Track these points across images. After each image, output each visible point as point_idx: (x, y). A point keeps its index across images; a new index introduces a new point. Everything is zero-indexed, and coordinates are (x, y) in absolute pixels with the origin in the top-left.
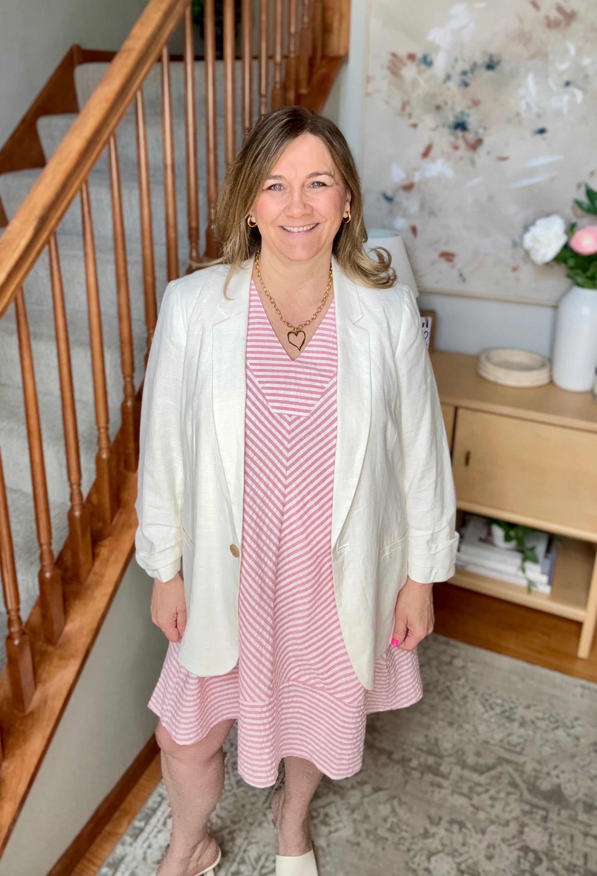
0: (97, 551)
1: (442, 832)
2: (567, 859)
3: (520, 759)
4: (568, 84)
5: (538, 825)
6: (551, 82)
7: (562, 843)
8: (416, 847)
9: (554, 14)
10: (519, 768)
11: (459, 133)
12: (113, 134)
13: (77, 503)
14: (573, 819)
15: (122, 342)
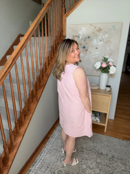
1: (84, 161)
2: (104, 163)
3: (96, 148)
4: (101, 40)
5: (99, 158)
6: (98, 40)
7: (103, 161)
8: (80, 164)
9: (98, 29)
10: (96, 150)
11: (84, 48)
12: (26, 45)
13: (21, 109)
14: (104, 157)
15: (29, 82)
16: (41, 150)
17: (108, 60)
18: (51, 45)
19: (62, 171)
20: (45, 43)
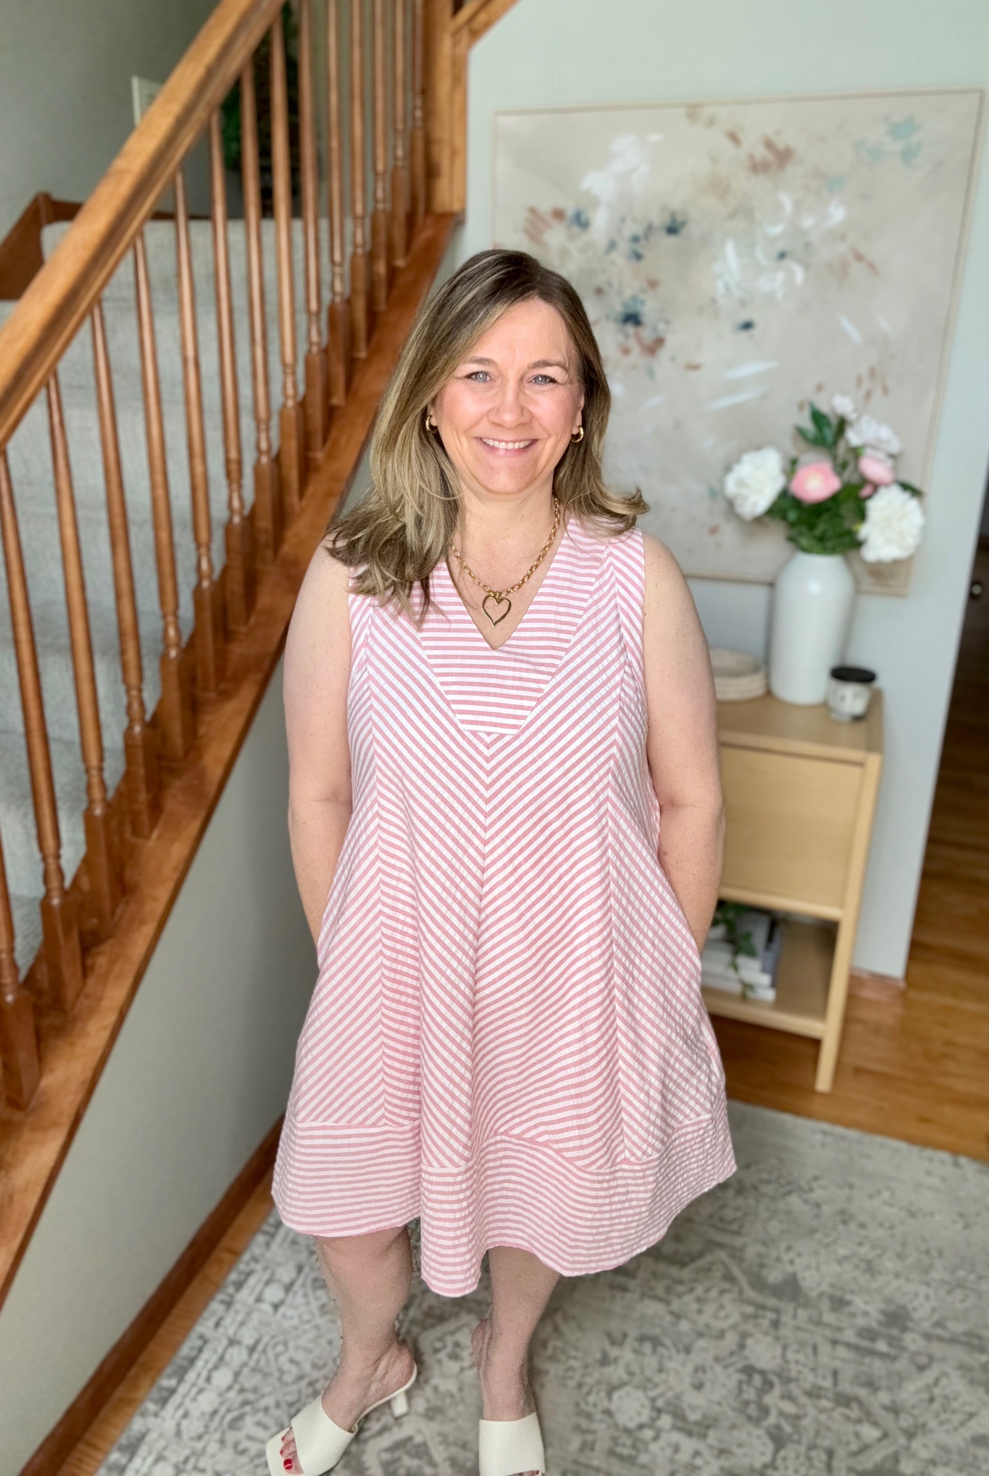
0: (89, 962)
1: (626, 1354)
2: (809, 1379)
3: (738, 1242)
4: (782, 255)
5: (766, 1334)
6: (759, 254)
7: (801, 1357)
8: (590, 1380)
9: (761, 152)
10: (737, 1254)
11: (630, 329)
12: (98, 301)
13: (55, 884)
14: (818, 1323)
15: (121, 634)
16: (236, 1254)
17: (853, 437)
18: (327, 296)
19: (424, 1445)
20: (269, 273)
